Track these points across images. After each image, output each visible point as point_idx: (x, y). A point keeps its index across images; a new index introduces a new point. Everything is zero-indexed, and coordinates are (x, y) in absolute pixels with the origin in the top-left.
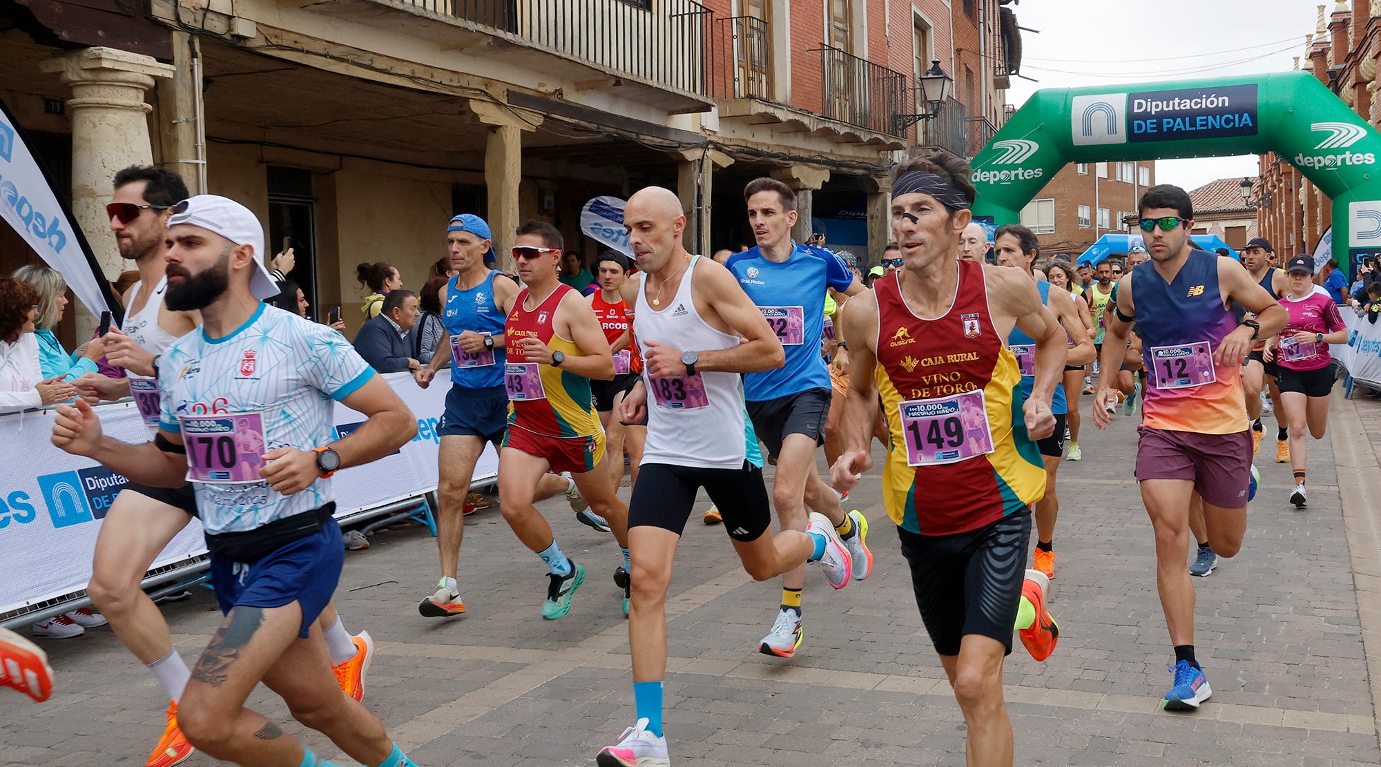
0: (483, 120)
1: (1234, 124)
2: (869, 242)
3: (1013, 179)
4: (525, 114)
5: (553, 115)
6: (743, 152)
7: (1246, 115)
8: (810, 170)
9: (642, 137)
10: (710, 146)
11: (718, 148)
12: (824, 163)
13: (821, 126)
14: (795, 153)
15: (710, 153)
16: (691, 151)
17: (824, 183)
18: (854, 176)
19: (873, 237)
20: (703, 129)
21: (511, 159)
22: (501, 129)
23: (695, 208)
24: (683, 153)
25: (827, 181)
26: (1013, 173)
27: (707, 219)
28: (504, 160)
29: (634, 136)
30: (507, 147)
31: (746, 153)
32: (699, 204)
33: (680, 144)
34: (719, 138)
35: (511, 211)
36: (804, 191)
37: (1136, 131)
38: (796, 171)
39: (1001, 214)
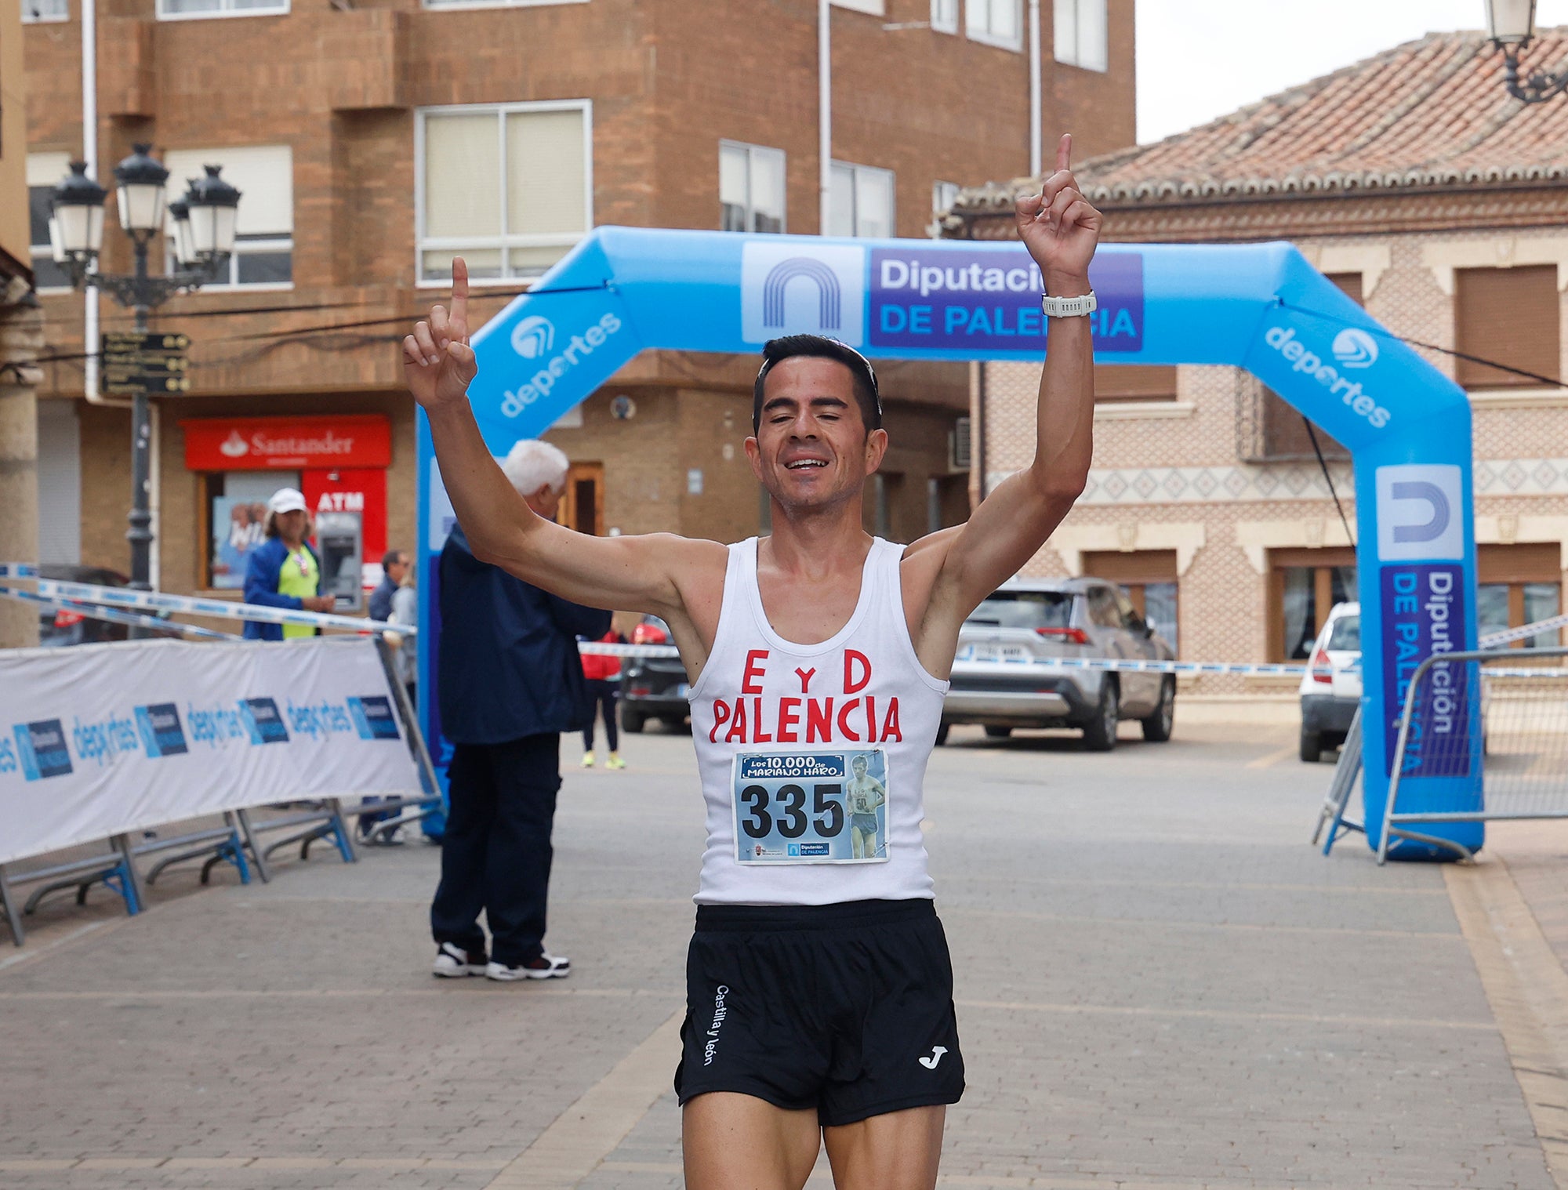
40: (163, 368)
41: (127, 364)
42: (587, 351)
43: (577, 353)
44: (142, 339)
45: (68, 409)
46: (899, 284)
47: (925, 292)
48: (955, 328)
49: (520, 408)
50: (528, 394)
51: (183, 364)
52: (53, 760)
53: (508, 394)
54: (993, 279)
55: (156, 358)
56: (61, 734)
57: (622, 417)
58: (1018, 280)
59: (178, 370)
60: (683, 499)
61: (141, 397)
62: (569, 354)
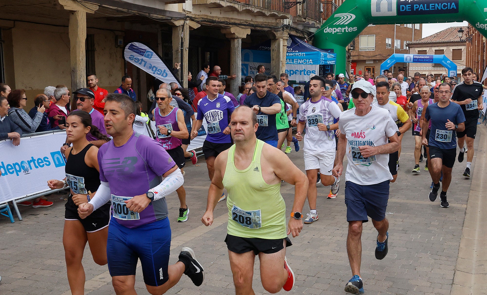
0: (65, 8)
1: (448, 8)
2: (271, 62)
3: (343, 31)
4: (88, 5)
5: (103, 5)
6: (205, 21)
7: (453, 4)
8: (240, 29)
9: (151, 15)
10: (188, 19)
11: (192, 19)
12: (247, 25)
13: (244, 9)
14: (232, 21)
15: (188, 22)
16: (178, 21)
17: (247, 35)
18: (264, 31)
19: (273, 60)
20: (184, 10)
21: (81, 27)
22: (76, 13)
23: (180, 48)
24: (173, 22)
25: (249, 34)
26: (343, 29)
27: (186, 53)
28: (78, 27)
29: (147, 14)
30: (79, 21)
31: (207, 22)
32: (182, 46)
33: (172, 18)
34: (193, 14)
35: (81, 52)
36: (238, 39)
37: (401, 10)
38: (233, 30)
39: (337, 48)
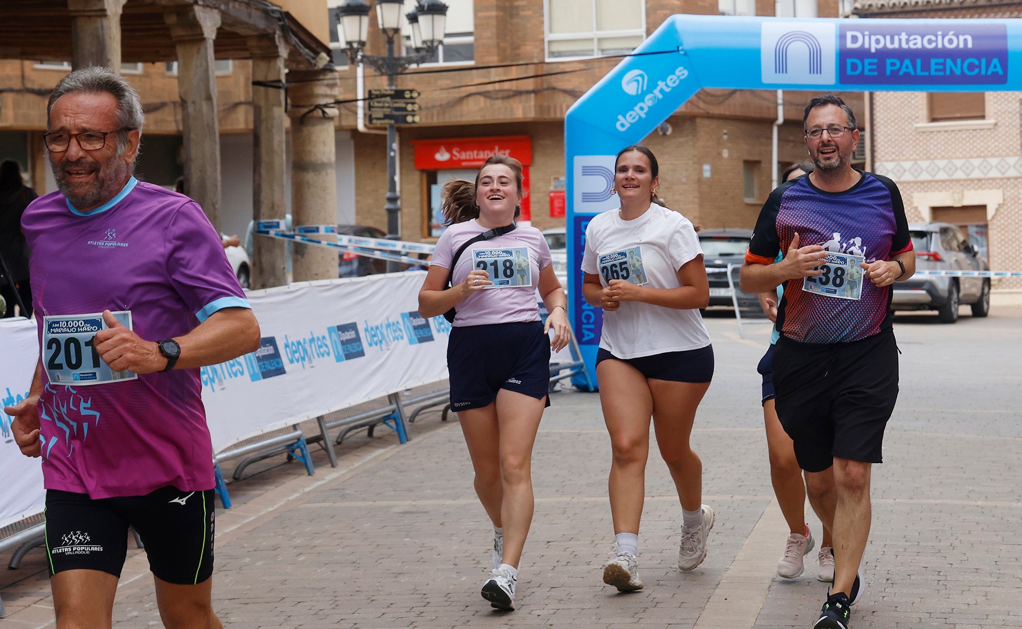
40: (405, 109)
41: (383, 107)
42: (667, 90)
43: (662, 91)
44: (393, 93)
45: (348, 135)
46: (857, 45)
47: (873, 50)
48: (892, 71)
49: (627, 125)
50: (632, 117)
51: (416, 107)
52: (352, 348)
53: (620, 117)
54: (915, 41)
55: (401, 104)
56: (357, 332)
57: (664, 134)
58: (930, 41)
59: (413, 111)
60: (700, 181)
61: (391, 126)
62: (657, 92)
